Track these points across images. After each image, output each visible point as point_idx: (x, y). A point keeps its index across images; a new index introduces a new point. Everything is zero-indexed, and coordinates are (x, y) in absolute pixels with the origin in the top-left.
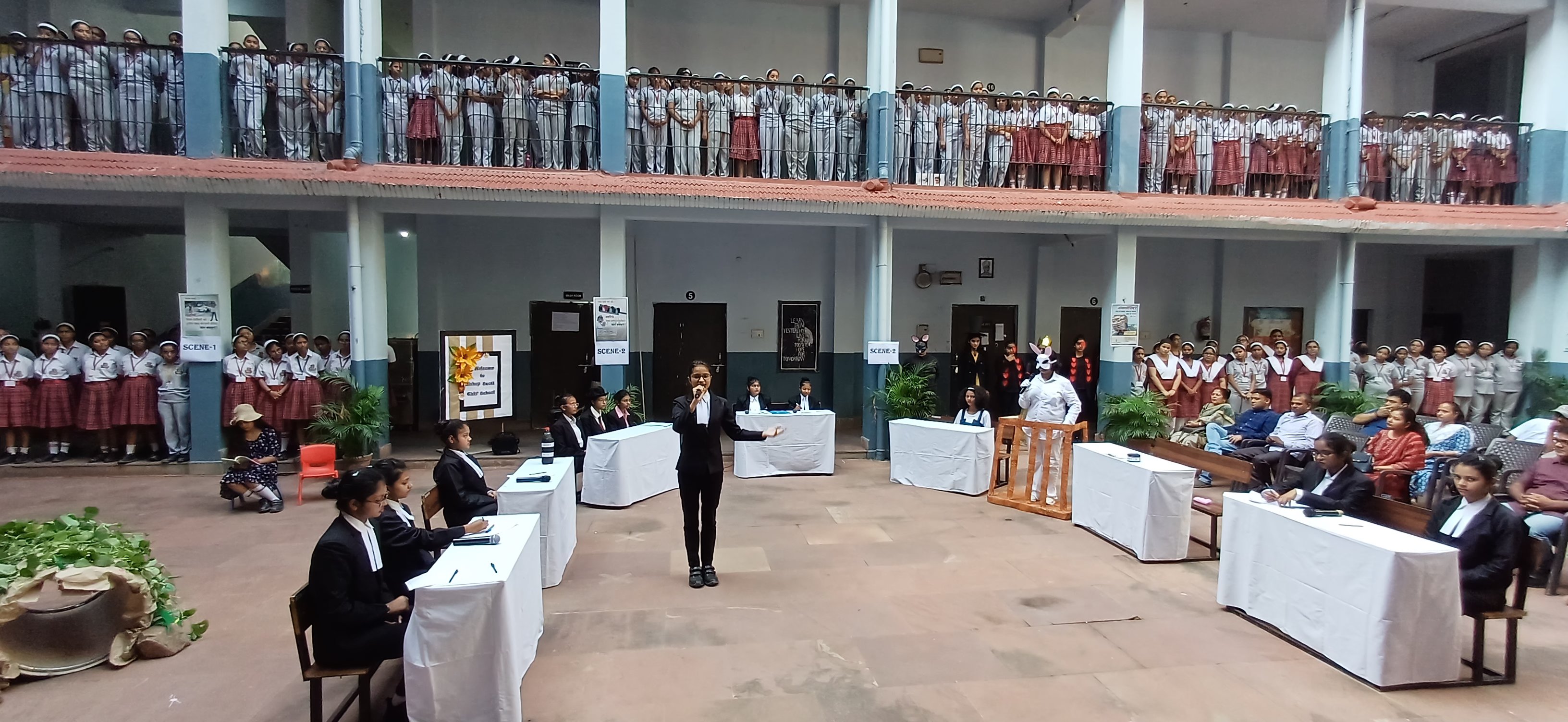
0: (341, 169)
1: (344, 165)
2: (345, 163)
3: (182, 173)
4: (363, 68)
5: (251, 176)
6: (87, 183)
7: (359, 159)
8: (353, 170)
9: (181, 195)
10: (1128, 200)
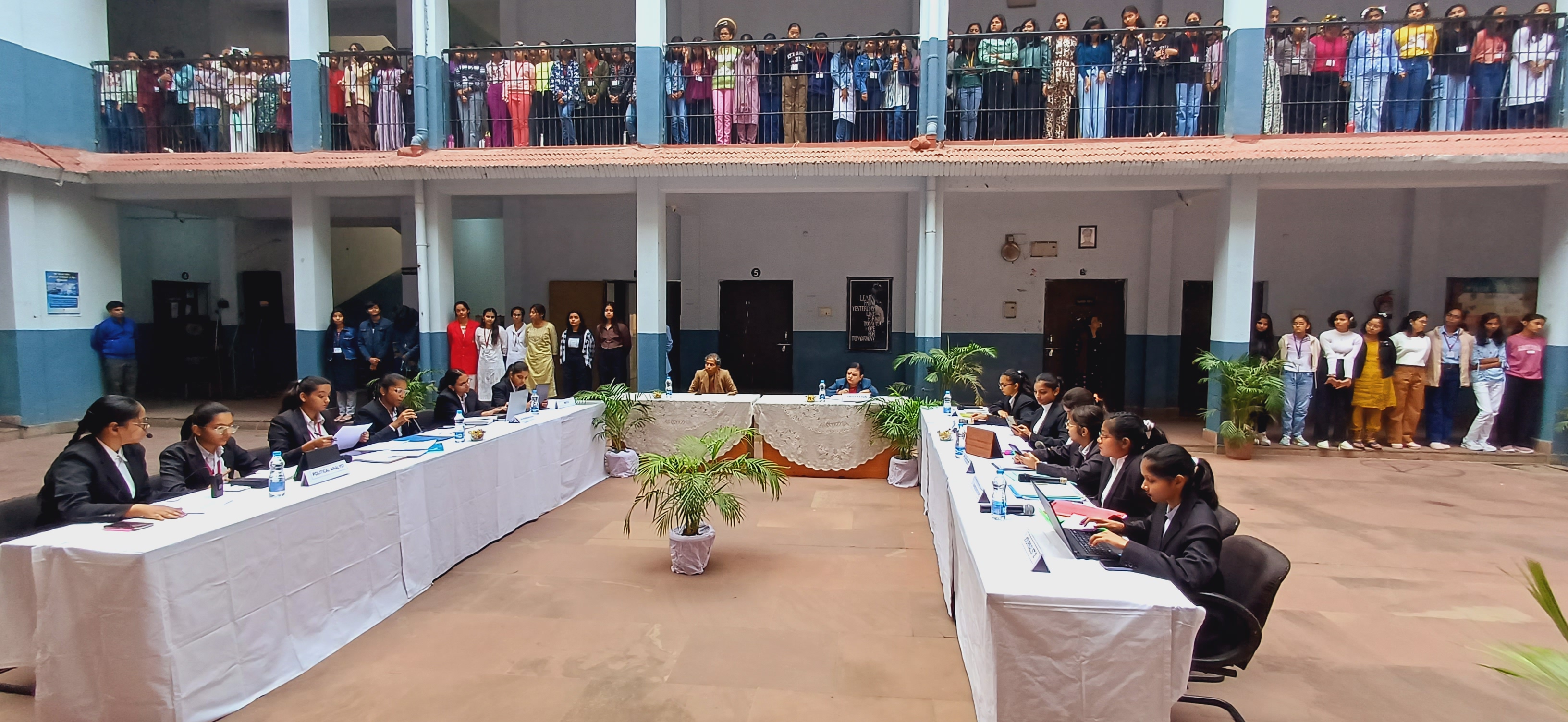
0: (407, 155)
1: (410, 152)
2: (412, 149)
3: (284, 166)
4: (427, 61)
5: (332, 166)
6: (215, 178)
7: (425, 146)
8: (419, 155)
9: (288, 186)
10: (1246, 146)
